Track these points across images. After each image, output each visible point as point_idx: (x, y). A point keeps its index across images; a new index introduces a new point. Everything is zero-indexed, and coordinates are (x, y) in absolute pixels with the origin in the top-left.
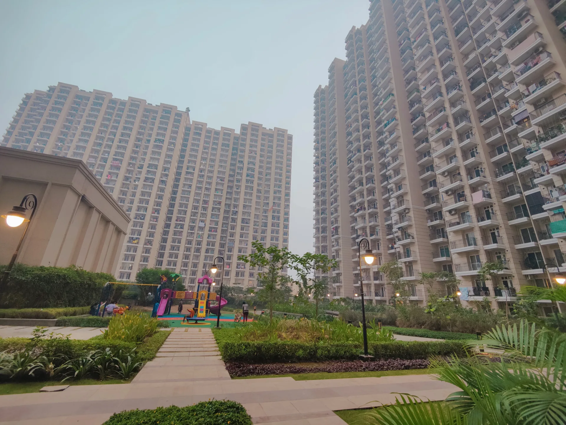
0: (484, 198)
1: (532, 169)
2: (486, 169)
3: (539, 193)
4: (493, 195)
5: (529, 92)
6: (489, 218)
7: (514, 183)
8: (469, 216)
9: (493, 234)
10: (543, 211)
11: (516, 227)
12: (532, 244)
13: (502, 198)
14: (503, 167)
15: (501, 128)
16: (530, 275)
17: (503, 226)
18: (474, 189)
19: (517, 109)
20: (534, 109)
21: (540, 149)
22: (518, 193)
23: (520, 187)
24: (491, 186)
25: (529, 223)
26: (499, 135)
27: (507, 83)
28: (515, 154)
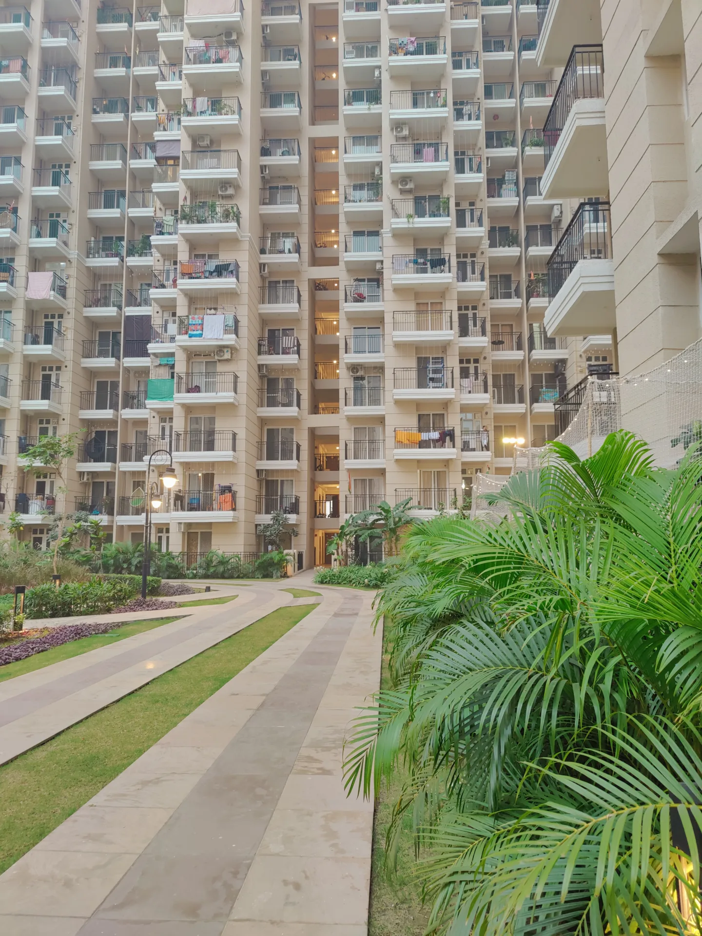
0: (52, 292)
1: (152, 266)
2: (74, 227)
3: (149, 318)
4: (71, 292)
5: (194, 107)
6: (48, 341)
7: (113, 283)
8: (10, 323)
9: (47, 379)
10: (144, 353)
11: (91, 373)
12: (107, 414)
13: (85, 306)
14: (104, 238)
15: (126, 151)
16: (89, 473)
17: (70, 365)
18: (37, 263)
19: (165, 130)
20: (190, 149)
21: (176, 233)
22: (114, 306)
23: (121, 295)
24: (73, 271)
25: (114, 372)
26: (117, 164)
27: (167, 62)
28: (133, 222)
